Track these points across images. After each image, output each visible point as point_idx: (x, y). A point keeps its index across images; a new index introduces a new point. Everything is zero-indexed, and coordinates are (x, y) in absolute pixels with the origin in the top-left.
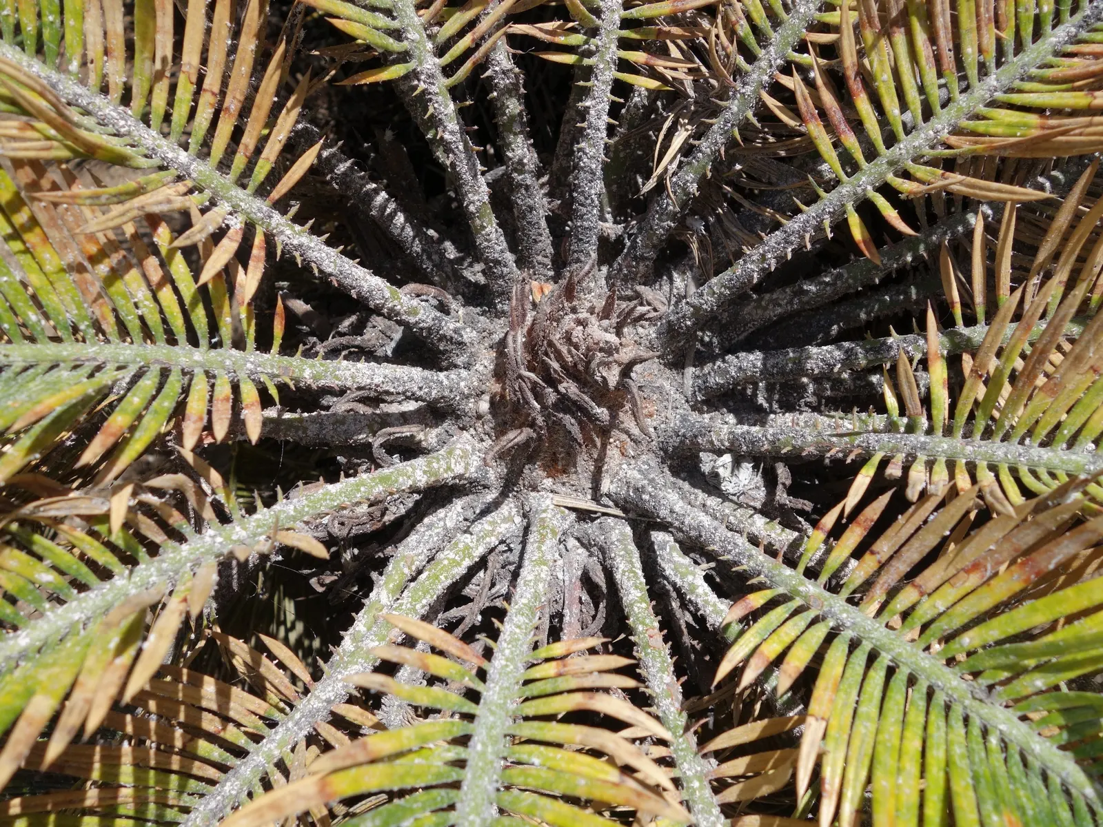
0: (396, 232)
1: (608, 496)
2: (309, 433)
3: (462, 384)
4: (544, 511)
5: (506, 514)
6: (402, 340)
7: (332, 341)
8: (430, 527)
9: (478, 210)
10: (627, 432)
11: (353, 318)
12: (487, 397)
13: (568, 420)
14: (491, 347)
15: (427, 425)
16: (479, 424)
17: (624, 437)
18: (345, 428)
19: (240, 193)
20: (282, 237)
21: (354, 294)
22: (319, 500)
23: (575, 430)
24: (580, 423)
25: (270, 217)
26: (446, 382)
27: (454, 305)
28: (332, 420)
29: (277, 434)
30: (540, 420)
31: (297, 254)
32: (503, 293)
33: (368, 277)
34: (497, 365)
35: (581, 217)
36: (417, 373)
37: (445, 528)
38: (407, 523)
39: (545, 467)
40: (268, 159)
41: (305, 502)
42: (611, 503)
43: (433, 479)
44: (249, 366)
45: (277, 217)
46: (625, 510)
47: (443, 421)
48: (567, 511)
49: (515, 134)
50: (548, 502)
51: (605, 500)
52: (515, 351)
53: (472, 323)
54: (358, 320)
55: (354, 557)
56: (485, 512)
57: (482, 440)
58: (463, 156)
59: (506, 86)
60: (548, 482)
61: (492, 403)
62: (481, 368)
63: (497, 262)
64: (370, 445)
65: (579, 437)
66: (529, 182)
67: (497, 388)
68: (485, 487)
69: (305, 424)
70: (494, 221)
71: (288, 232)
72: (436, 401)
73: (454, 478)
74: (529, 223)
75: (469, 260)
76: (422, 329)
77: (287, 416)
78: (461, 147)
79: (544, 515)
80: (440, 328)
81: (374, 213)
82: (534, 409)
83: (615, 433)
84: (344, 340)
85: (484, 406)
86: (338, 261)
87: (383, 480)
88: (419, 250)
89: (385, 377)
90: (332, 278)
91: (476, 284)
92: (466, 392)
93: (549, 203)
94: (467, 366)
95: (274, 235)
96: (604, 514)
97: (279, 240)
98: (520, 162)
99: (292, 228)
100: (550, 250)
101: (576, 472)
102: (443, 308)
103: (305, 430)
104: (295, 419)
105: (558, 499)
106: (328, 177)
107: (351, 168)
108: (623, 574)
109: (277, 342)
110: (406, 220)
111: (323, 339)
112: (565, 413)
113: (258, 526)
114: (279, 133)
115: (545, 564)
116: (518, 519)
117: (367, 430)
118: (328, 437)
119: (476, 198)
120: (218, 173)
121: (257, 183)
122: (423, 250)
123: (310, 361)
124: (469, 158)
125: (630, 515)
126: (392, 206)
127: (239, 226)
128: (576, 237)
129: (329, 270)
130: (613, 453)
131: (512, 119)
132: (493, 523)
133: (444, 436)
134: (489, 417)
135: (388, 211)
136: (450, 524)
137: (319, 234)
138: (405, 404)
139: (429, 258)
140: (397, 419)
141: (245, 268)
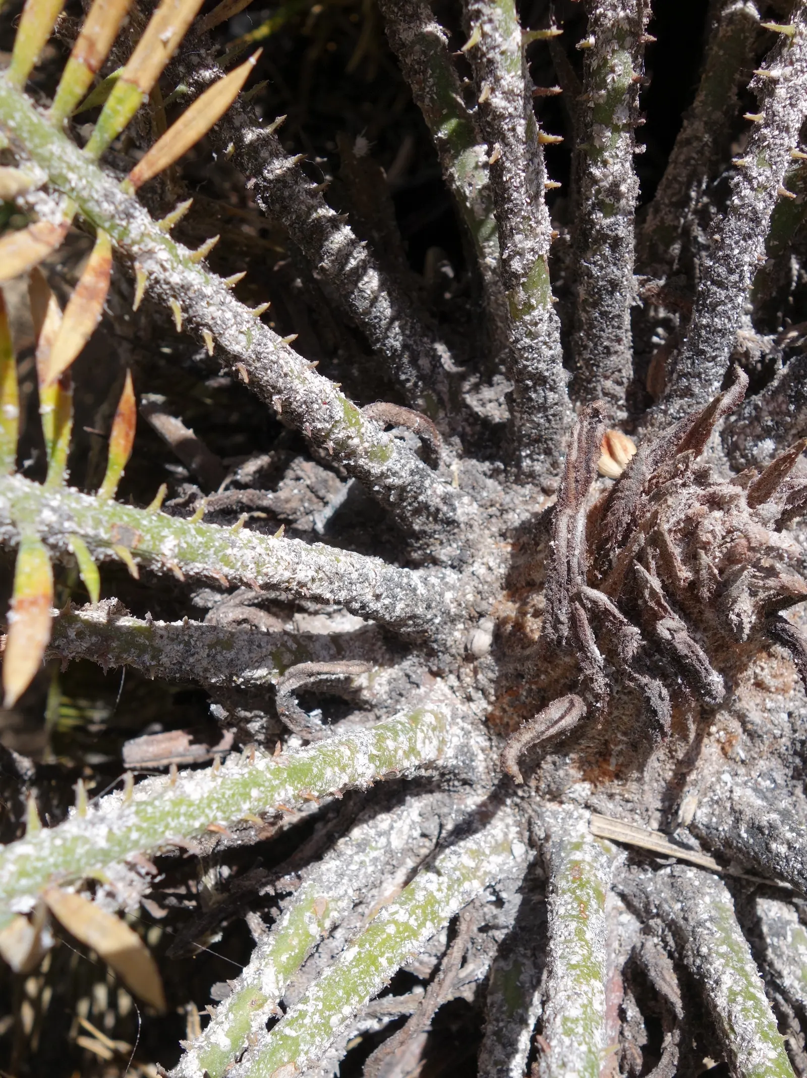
0: (361, 305)
1: (692, 828)
2: (164, 659)
3: (449, 596)
4: (578, 846)
5: (500, 837)
6: (345, 505)
7: (223, 495)
8: (362, 846)
9: (527, 269)
10: (742, 719)
11: (263, 460)
12: (488, 624)
13: (656, 689)
14: (503, 535)
15: (376, 662)
16: (467, 670)
17: (735, 725)
18: (230, 655)
19: (71, 152)
20: (151, 265)
21: (277, 403)
22: (165, 815)
23: (664, 710)
24: (676, 696)
25: (129, 216)
26: (421, 590)
27: (445, 453)
28: (209, 638)
29: (103, 655)
30: (600, 683)
31: (176, 305)
32: (538, 440)
33: (308, 374)
34: (513, 568)
35: (713, 309)
36: (374, 566)
37: (388, 850)
38: (321, 830)
39: (582, 764)
40: (134, 83)
41: (133, 820)
42: (693, 842)
43: (384, 770)
44: (48, 515)
45: (142, 219)
46: (719, 857)
47: (403, 657)
48: (614, 848)
49: (616, 129)
50: (582, 827)
51: (682, 834)
52: (570, 546)
53: (472, 488)
54: (272, 464)
55: (222, 885)
56: (464, 830)
57: (469, 699)
58: (520, 149)
59: (617, 22)
60: (582, 790)
61: (497, 636)
62: (482, 571)
63: (541, 380)
64: (271, 689)
65: (666, 720)
66: (622, 232)
67: (509, 609)
68: (465, 782)
69: (157, 642)
70: (551, 298)
71: (163, 255)
72: (401, 622)
73: (419, 767)
74: (604, 314)
75: (473, 380)
76: (389, 488)
77: (127, 621)
78: (521, 130)
79: (577, 856)
80: (421, 489)
81: (326, 263)
82: (592, 661)
83: (723, 717)
84: (244, 496)
85: (482, 639)
86: (255, 333)
87: (297, 773)
88: (397, 345)
89: (319, 569)
90: (240, 365)
91: (486, 422)
92: (453, 610)
93: (642, 284)
94: (458, 565)
95: (132, 258)
96: (680, 861)
97: (143, 270)
98: (614, 191)
99: (172, 250)
100: (628, 372)
101: (640, 780)
102: (427, 454)
103: (157, 653)
104: (139, 630)
105: (600, 824)
106: (251, 184)
107: (293, 172)
108: (732, 1000)
109: (115, 473)
110: (383, 285)
111: (208, 488)
112: (654, 677)
113: (22, 874)
114: (165, 23)
115: (596, 975)
116: (520, 849)
117: (270, 662)
118: (199, 670)
119: (529, 244)
120: (27, 100)
121: (108, 136)
122: (405, 346)
123: (178, 521)
124: (532, 156)
125: (732, 870)
126: (360, 255)
127: (58, 218)
128: (693, 346)
129: (235, 348)
130: (710, 750)
131: (616, 95)
132: (477, 854)
133: (403, 684)
134: (489, 660)
135: (353, 263)
136: (397, 843)
137: (224, 273)
138: (338, 618)
139: (414, 362)
140: (326, 647)
141: (63, 303)
